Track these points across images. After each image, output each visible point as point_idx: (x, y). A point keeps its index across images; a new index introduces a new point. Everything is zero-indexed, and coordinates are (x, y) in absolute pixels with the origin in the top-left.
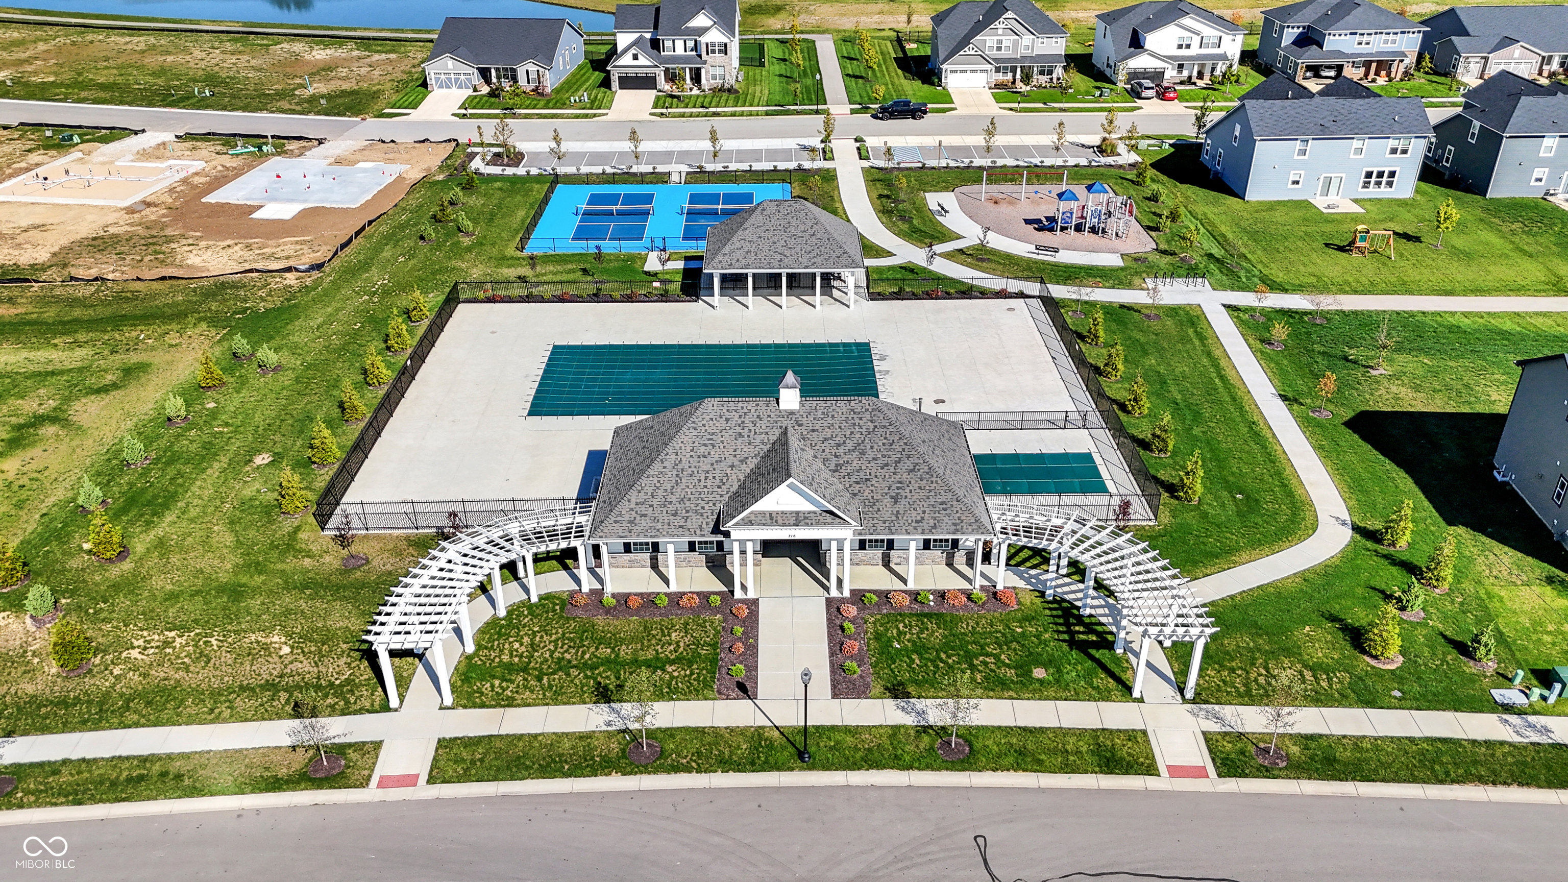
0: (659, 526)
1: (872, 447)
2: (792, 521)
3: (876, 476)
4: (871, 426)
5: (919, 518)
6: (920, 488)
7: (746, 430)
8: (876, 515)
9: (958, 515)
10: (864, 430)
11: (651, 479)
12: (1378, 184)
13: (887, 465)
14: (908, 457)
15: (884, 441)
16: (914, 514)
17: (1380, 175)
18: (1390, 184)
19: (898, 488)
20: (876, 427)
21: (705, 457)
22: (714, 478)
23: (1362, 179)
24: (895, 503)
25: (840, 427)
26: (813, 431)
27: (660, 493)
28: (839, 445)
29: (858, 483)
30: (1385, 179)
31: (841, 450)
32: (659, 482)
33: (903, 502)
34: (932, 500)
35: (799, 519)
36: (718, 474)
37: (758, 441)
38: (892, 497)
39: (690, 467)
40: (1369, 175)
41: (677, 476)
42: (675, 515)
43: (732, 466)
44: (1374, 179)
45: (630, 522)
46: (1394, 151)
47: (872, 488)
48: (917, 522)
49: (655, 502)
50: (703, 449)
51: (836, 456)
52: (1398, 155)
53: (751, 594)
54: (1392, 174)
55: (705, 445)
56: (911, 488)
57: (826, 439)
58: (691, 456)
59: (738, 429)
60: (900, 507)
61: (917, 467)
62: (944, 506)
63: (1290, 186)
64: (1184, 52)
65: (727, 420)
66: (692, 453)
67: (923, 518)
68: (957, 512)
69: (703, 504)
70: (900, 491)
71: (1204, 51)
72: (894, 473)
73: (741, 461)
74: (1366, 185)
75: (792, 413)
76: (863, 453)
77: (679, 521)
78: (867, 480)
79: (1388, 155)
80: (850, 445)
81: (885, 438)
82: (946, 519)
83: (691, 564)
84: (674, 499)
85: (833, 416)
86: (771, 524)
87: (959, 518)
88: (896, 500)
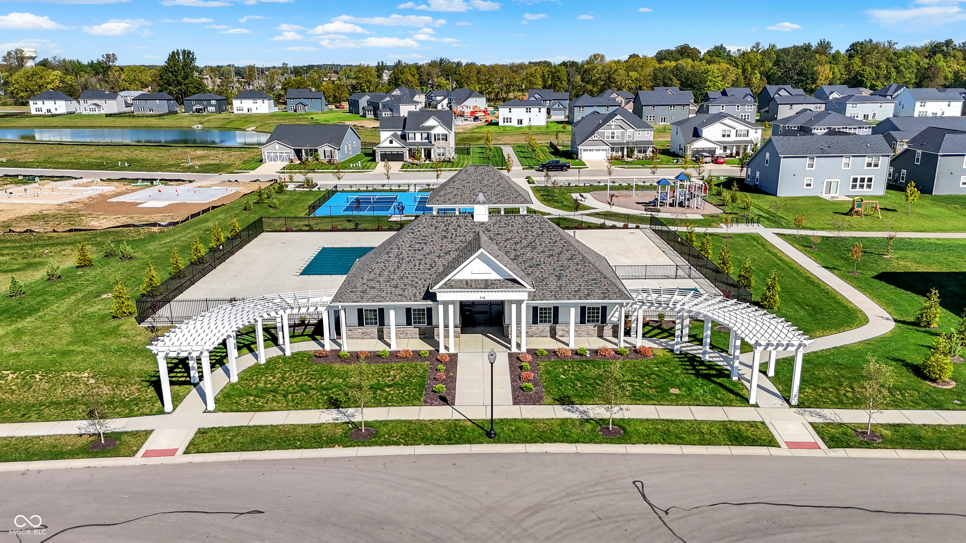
0: (384, 294)
1: (541, 245)
2: (483, 286)
3: (544, 263)
4: (540, 231)
5: (577, 289)
6: (577, 270)
7: (450, 234)
8: (545, 288)
9: (606, 287)
10: (535, 234)
11: (379, 264)
12: (862, 186)
13: (552, 255)
14: (568, 250)
15: (550, 241)
16: (573, 286)
17: (863, 180)
18: (869, 186)
19: (561, 270)
20: (543, 232)
21: (419, 250)
22: (426, 264)
23: (851, 183)
24: (559, 279)
25: (517, 232)
26: (498, 234)
27: (386, 273)
28: (516, 243)
29: (531, 267)
30: (866, 183)
31: (518, 246)
32: (385, 266)
33: (565, 279)
34: (586, 278)
35: (487, 285)
36: (428, 261)
37: (458, 241)
38: (556, 276)
39: (408, 257)
40: (855, 180)
41: (398, 262)
42: (396, 287)
43: (439, 257)
44: (858, 183)
45: (362, 292)
46: (869, 165)
47: (542, 270)
48: (575, 291)
49: (381, 279)
50: (418, 245)
51: (515, 250)
52: (872, 168)
53: (452, 350)
54: (870, 180)
55: (420, 243)
56: (570, 270)
57: (507, 240)
58: (409, 250)
59: (444, 233)
60: (563, 282)
61: (574, 257)
62: (595, 281)
63: (805, 187)
64: (726, 139)
65: (436, 228)
66: (410, 248)
67: (579, 289)
68: (605, 285)
69: (417, 280)
70: (562, 272)
71: (739, 139)
72: (558, 261)
73: (446, 253)
74: (854, 187)
75: (483, 223)
76: (534, 248)
77: (399, 291)
78: (537, 265)
79: (866, 168)
80: (525, 243)
81: (550, 239)
82: (597, 290)
83: (408, 336)
84: (395, 277)
85: (512, 225)
86: (467, 288)
87: (606, 289)
88: (559, 277)
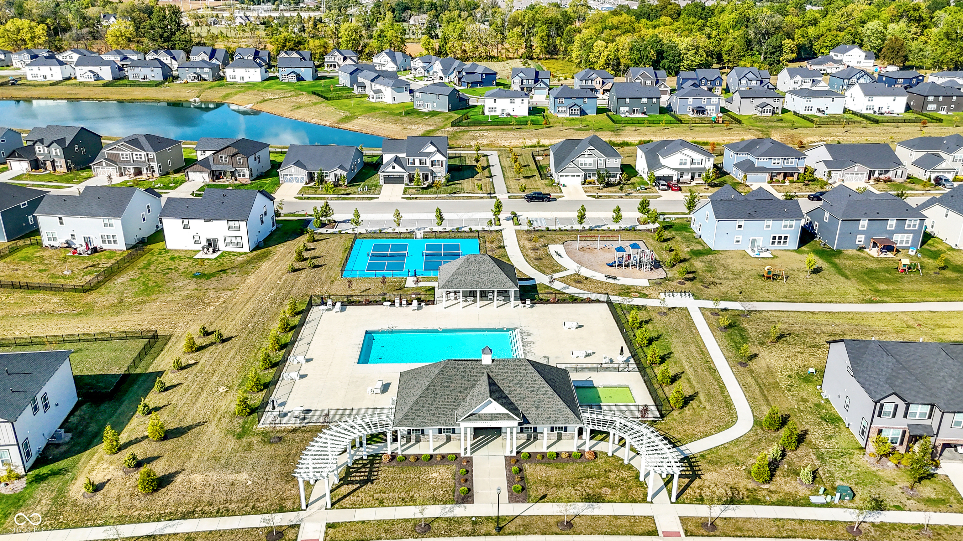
0: (426, 421)
1: (526, 383)
2: (489, 418)
3: (528, 397)
4: (525, 372)
6: (549, 402)
7: (467, 375)
8: (528, 415)
10: (522, 375)
11: (422, 398)
12: (779, 242)
13: (533, 391)
14: (543, 387)
16: (546, 415)
17: (780, 238)
18: (785, 242)
19: (538, 402)
20: (527, 373)
21: (447, 387)
22: (452, 398)
23: (771, 240)
25: (511, 373)
26: (498, 375)
27: (426, 405)
28: (510, 382)
29: (519, 400)
30: (782, 240)
31: (511, 384)
32: (426, 400)
33: (541, 409)
34: (554, 408)
35: (493, 417)
36: (453, 396)
37: (472, 380)
39: (440, 392)
40: (774, 238)
41: (434, 397)
42: (434, 415)
43: (460, 392)
44: (777, 240)
45: (413, 419)
46: (785, 226)
47: (526, 402)
48: (548, 418)
49: (424, 409)
50: (446, 384)
51: (509, 387)
52: (788, 229)
53: (468, 455)
54: (786, 238)
55: (447, 382)
56: (544, 402)
57: (504, 379)
59: (463, 374)
60: (539, 411)
61: (547, 392)
62: (560, 411)
63: (735, 243)
64: (683, 167)
65: (458, 370)
66: (441, 386)
67: (550, 417)
68: (566, 413)
69: (446, 410)
71: (693, 166)
73: (465, 390)
74: (773, 243)
75: (488, 366)
76: (522, 385)
77: (435, 419)
79: (783, 229)
80: (516, 381)
81: (532, 378)
82: (561, 417)
83: (440, 440)
84: (433, 408)
85: (507, 368)
86: (479, 420)
87: (567, 417)
88: (537, 408)
